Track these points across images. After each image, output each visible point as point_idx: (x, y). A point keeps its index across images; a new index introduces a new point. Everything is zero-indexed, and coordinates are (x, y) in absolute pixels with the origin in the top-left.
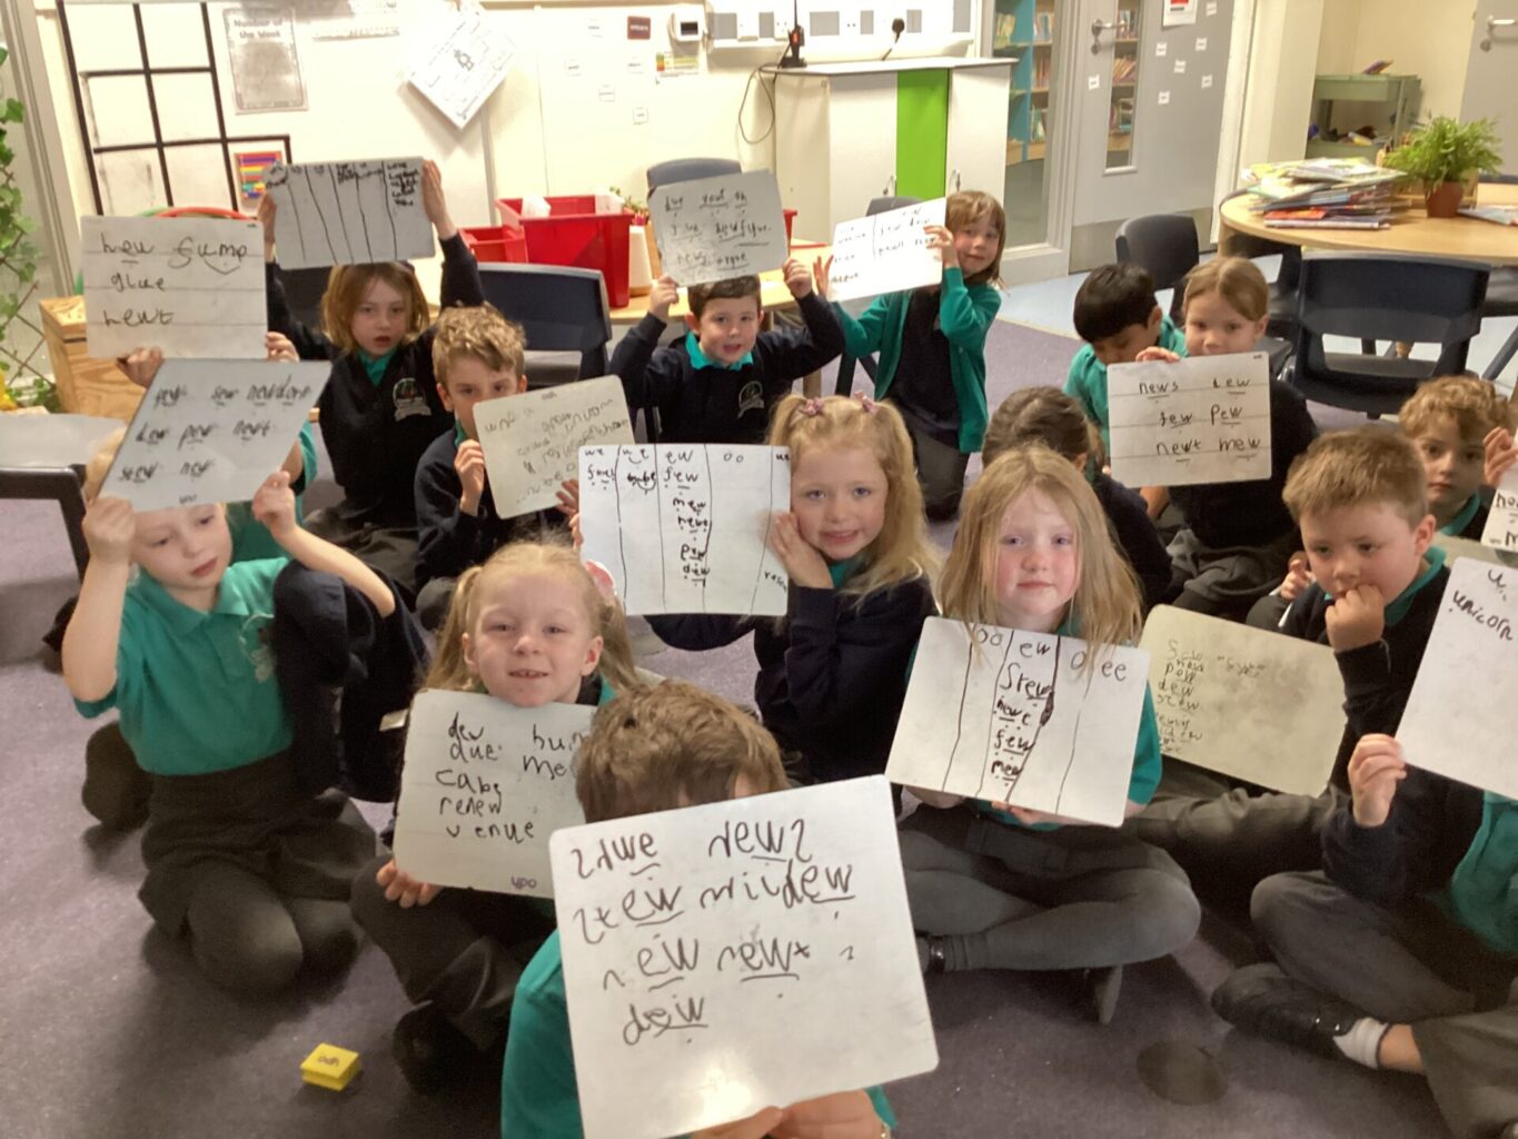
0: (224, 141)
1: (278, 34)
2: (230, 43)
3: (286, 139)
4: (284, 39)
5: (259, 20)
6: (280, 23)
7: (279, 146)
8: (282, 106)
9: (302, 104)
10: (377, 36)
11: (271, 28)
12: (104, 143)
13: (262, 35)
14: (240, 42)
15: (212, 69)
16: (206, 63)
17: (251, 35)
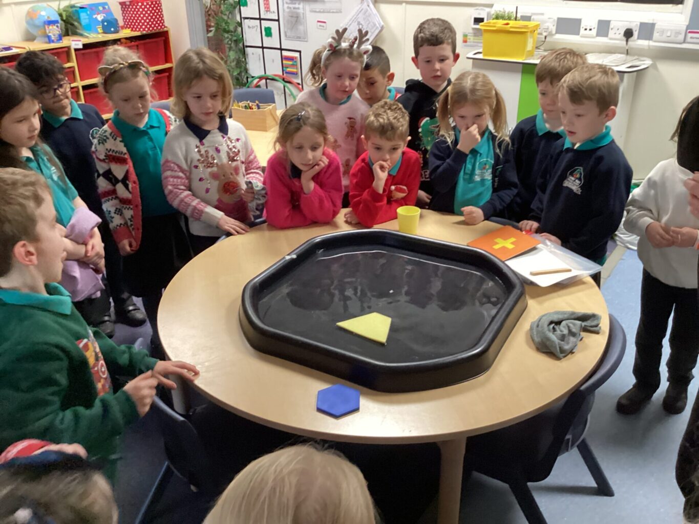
0: (281, 49)
1: (298, 8)
2: (284, 10)
3: (300, 52)
4: (301, 11)
5: (293, 2)
6: (299, 4)
7: (297, 55)
8: (298, 38)
9: (305, 39)
10: (333, 12)
11: (297, 6)
12: (248, 44)
13: (294, 8)
14: (287, 10)
15: (278, 20)
16: (277, 18)
17: (291, 8)
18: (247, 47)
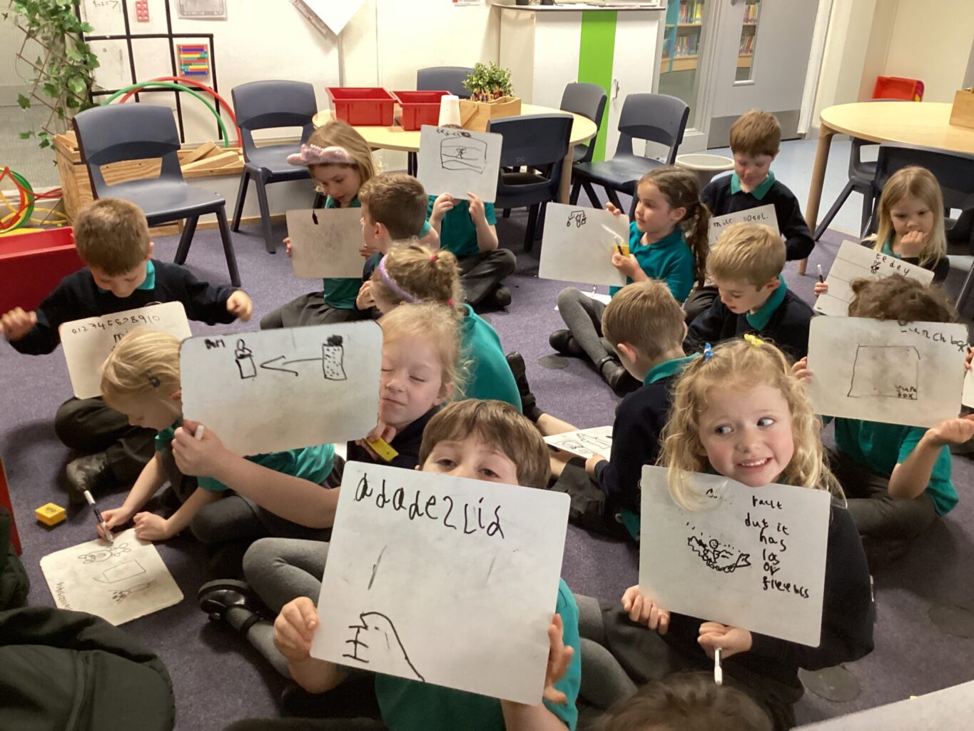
0: (171, 36)
3: (211, 37)
7: (206, 41)
8: (208, 16)
9: (222, 14)
12: (93, 35)
18: (89, 39)
